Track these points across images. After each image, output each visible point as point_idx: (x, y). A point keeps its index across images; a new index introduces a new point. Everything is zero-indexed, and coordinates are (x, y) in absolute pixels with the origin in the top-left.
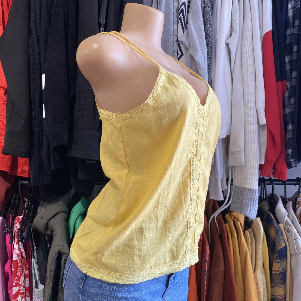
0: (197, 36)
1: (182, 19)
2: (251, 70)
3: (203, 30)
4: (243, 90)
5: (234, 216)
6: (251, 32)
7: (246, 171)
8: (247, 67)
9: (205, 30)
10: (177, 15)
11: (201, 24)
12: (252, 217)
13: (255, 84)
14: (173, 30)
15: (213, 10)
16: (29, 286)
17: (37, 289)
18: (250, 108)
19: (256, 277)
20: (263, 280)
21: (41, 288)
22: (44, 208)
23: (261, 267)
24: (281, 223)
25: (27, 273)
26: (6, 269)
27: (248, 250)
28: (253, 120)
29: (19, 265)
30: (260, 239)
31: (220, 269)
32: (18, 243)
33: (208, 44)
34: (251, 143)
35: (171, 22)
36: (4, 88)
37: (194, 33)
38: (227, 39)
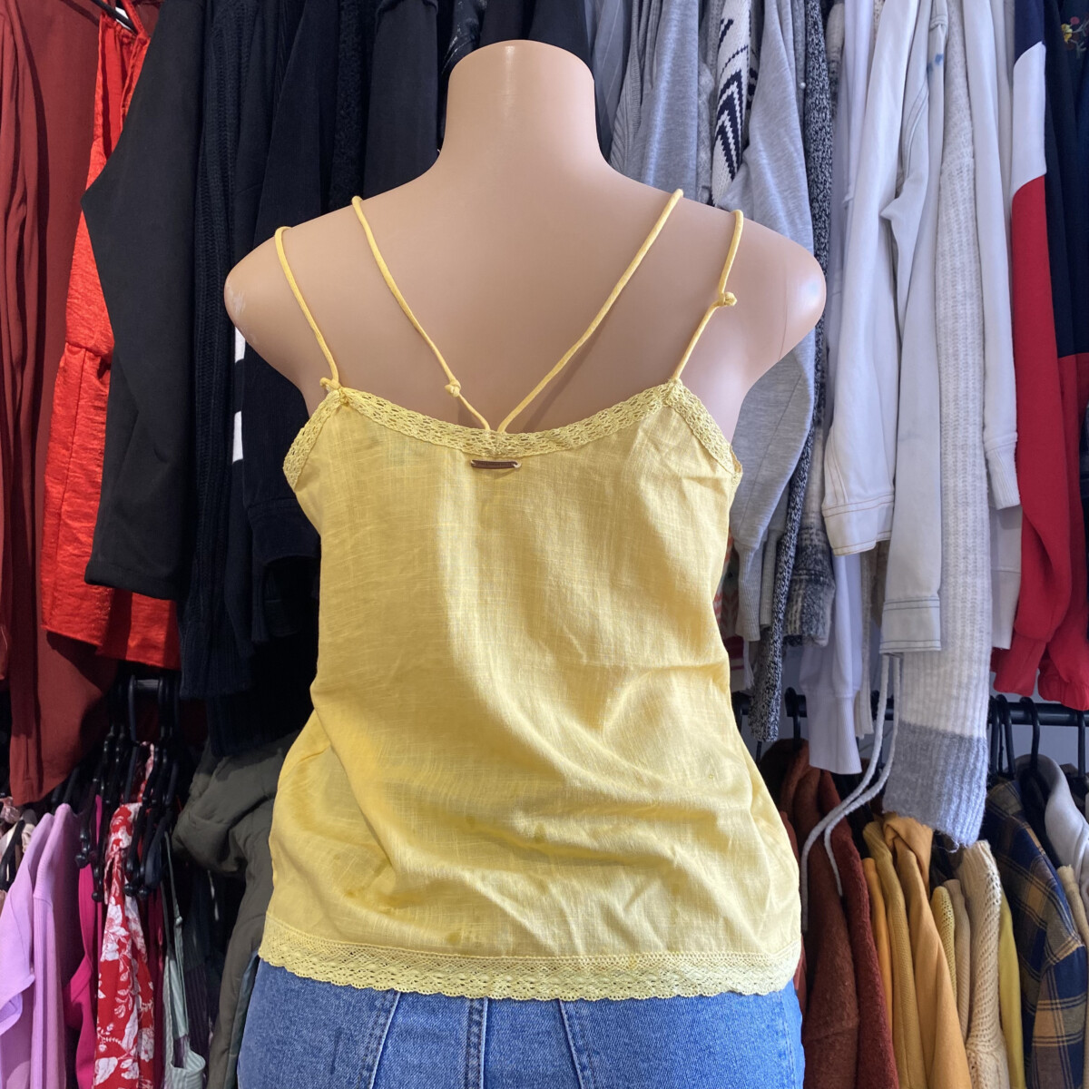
0: (781, 192)
1: (729, 130)
2: (969, 312)
3: (801, 171)
4: (940, 384)
5: (895, 831)
6: (972, 182)
7: (945, 671)
8: (956, 301)
9: (808, 170)
10: (711, 117)
11: (796, 150)
12: (963, 836)
13: (982, 362)
14: (695, 168)
15: (837, 102)
16: (151, 1055)
17: (179, 1070)
18: (964, 447)
19: (973, 1061)
20: (1000, 1069)
21: (193, 1065)
22: (219, 779)
23: (990, 1023)
24: (1067, 865)
25: (149, 1011)
26: (72, 991)
27: (947, 957)
28: (975, 489)
29: (124, 978)
30: (991, 918)
31: (844, 1023)
32: (121, 901)
33: (816, 220)
34: (966, 573)
35: (691, 140)
36: (97, 353)
37: (770, 179)
38: (886, 204)
